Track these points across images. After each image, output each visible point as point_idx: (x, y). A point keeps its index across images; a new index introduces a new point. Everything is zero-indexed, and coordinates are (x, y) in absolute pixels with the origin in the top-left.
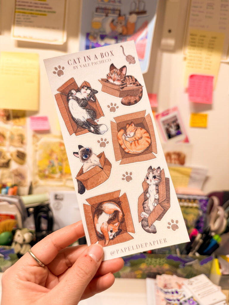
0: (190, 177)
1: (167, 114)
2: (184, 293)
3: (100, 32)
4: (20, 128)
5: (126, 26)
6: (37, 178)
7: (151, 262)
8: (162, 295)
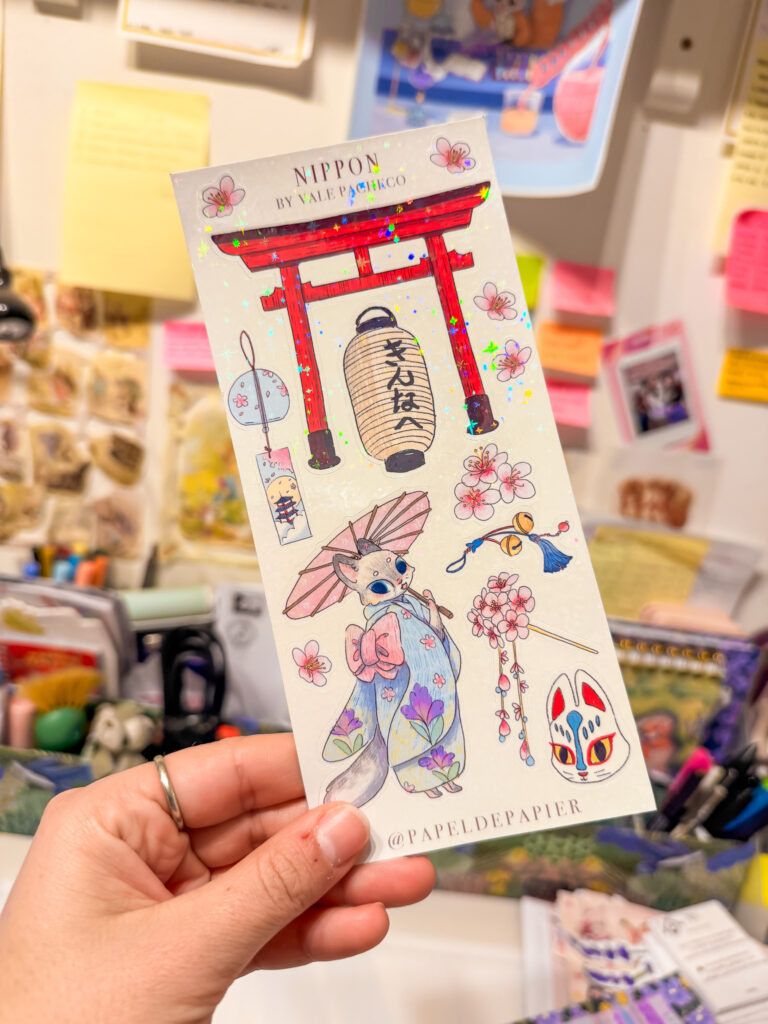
0: (699, 569)
1: (645, 345)
2: (647, 958)
3: (434, 29)
4: (128, 357)
5: (530, 15)
6: (176, 534)
7: (544, 847)
8: (576, 959)
